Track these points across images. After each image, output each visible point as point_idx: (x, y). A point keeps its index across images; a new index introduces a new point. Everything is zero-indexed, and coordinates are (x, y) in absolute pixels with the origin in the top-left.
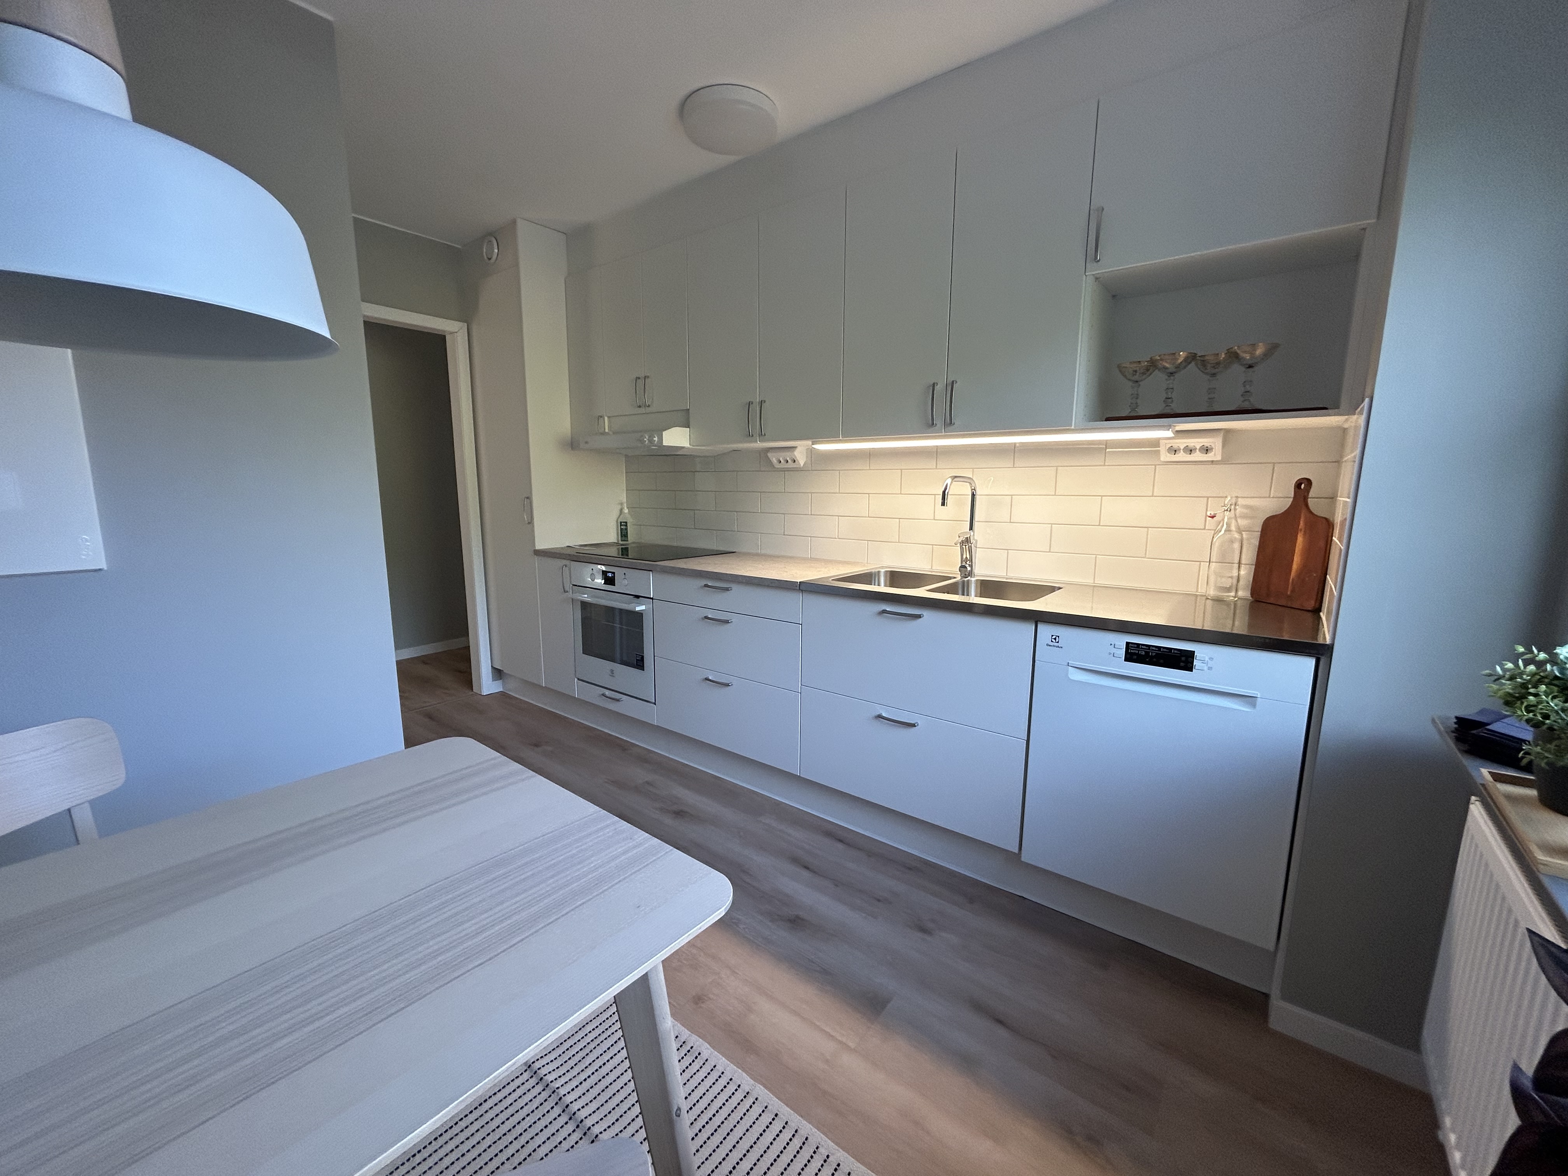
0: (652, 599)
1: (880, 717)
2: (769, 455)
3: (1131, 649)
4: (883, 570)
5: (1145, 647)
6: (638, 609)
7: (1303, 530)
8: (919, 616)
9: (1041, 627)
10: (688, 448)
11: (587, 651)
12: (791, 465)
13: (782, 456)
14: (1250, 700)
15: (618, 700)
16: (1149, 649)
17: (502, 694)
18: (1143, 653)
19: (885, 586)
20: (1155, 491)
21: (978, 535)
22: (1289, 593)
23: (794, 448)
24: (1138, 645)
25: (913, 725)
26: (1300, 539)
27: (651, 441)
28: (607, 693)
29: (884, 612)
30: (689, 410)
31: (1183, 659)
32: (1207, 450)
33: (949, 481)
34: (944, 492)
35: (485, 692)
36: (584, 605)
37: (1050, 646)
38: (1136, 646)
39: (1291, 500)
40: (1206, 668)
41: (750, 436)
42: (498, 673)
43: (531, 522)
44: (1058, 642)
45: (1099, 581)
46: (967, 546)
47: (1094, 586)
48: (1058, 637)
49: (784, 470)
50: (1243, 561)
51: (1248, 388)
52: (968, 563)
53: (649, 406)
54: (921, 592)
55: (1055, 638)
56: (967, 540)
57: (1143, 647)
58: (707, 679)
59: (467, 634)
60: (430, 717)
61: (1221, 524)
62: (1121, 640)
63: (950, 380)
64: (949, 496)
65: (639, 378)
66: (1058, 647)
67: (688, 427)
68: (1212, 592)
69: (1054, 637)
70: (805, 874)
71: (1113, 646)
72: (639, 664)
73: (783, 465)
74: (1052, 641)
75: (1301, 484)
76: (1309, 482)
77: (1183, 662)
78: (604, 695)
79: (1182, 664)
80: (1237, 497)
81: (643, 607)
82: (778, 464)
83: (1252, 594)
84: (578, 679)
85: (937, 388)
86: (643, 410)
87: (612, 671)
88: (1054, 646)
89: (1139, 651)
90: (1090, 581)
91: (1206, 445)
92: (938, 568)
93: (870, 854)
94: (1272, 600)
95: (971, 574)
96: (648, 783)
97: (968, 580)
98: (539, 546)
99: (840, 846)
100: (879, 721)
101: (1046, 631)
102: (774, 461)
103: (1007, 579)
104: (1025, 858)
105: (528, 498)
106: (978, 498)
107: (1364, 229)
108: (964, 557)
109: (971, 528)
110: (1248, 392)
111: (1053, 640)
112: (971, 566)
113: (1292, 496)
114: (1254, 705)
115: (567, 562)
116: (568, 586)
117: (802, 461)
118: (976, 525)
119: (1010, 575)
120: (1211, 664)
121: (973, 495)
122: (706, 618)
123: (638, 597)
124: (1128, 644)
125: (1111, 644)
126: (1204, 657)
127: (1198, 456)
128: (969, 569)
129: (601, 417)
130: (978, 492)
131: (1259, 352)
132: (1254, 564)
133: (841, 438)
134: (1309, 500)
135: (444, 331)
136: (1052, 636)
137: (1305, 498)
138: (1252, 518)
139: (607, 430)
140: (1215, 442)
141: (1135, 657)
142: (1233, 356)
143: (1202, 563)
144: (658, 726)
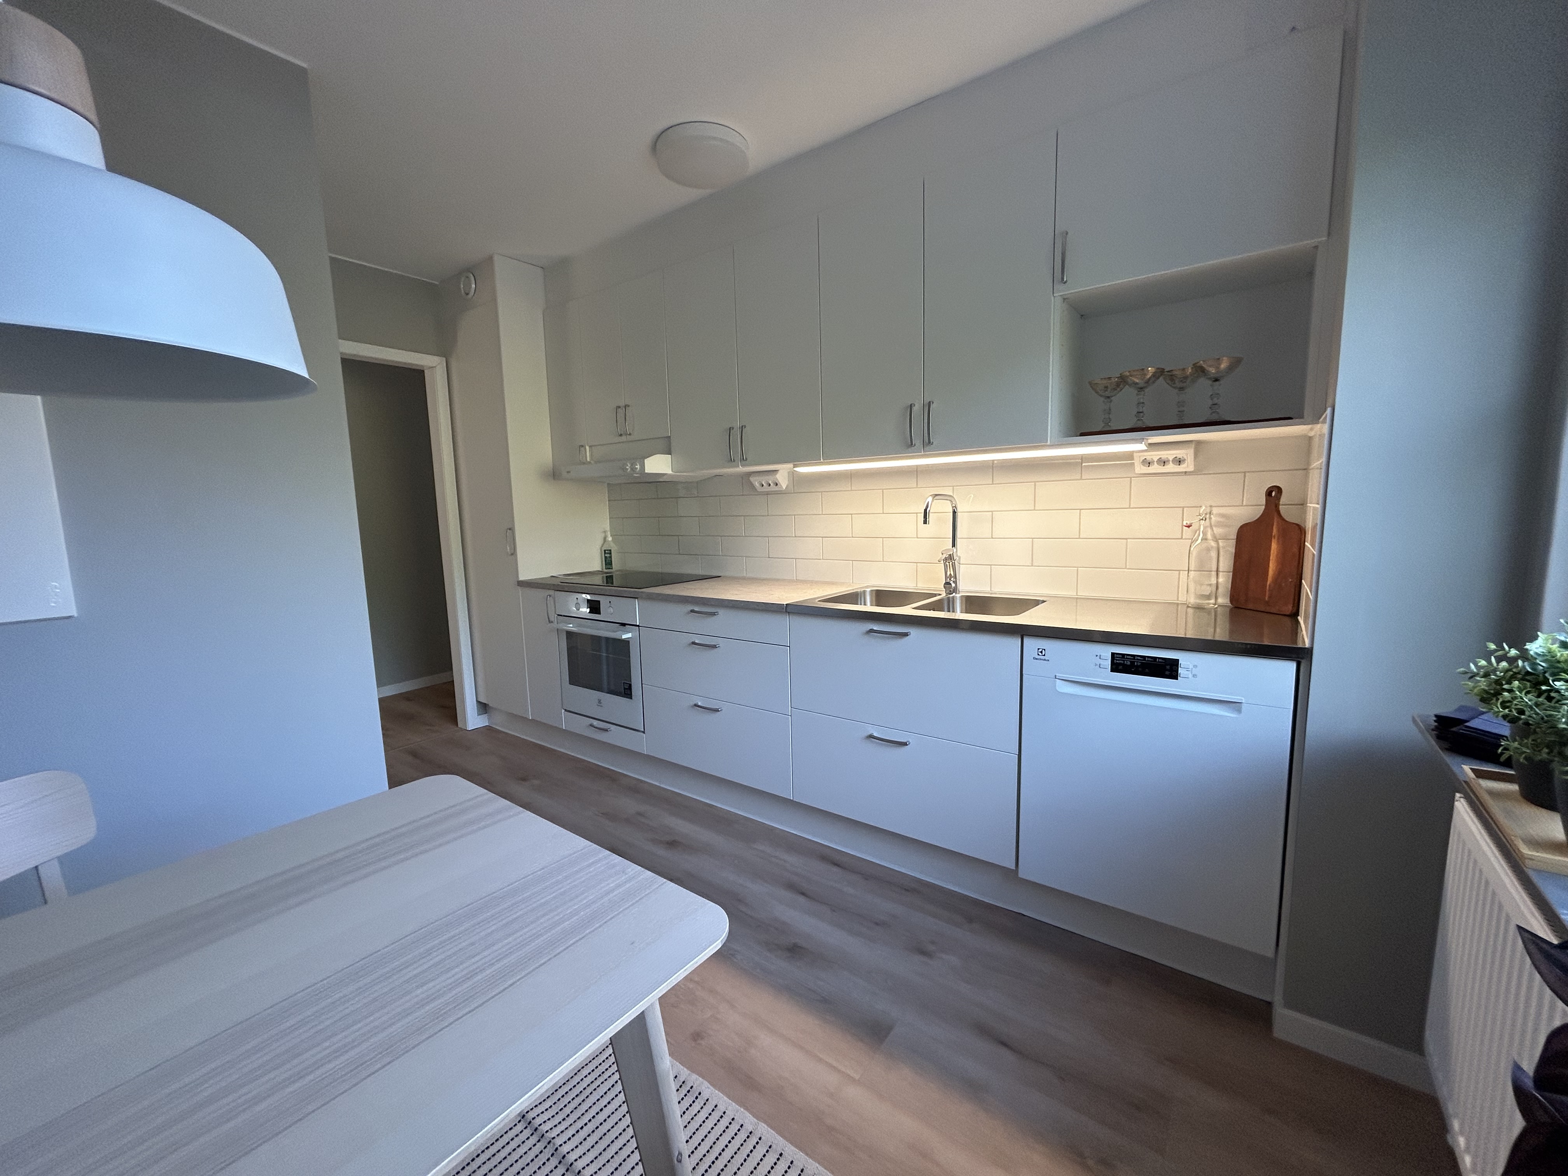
0: (638, 626)
1: (871, 737)
2: (752, 479)
3: (1117, 660)
4: (868, 590)
5: (1130, 657)
6: (624, 637)
7: (1276, 537)
8: (906, 635)
9: (1027, 640)
10: (670, 475)
11: (572, 682)
12: (773, 488)
13: (764, 480)
14: (1234, 705)
15: (606, 730)
16: (1134, 659)
17: (488, 729)
18: (1129, 663)
19: (871, 605)
20: (1132, 502)
21: (961, 551)
22: (1267, 598)
23: (775, 471)
24: (1123, 655)
25: (905, 744)
26: (1274, 546)
27: (633, 469)
28: (595, 723)
29: (872, 631)
30: (670, 437)
31: (1168, 667)
32: (1179, 461)
33: (930, 499)
34: (926, 510)
35: (471, 726)
36: (570, 634)
37: (1036, 659)
38: (1121, 656)
39: (1264, 507)
40: (1190, 676)
41: (731, 461)
42: (483, 708)
43: (514, 553)
44: (1044, 655)
45: (1082, 593)
46: (951, 563)
47: (1077, 598)
48: (1045, 650)
49: (768, 494)
50: (1221, 569)
51: (1216, 401)
52: (952, 579)
53: (630, 434)
54: (907, 610)
55: (1042, 652)
56: (951, 557)
57: (1128, 657)
58: (696, 705)
59: (450, 668)
60: (414, 754)
61: (1197, 533)
62: (1106, 651)
63: (926, 402)
64: (930, 514)
65: (619, 407)
66: (1045, 660)
67: (669, 452)
68: (1192, 600)
69: (1040, 650)
70: (802, 899)
71: (1098, 657)
72: (627, 692)
73: (766, 488)
74: (1038, 655)
75: (1272, 491)
76: (1279, 490)
77: (1168, 670)
78: (591, 725)
79: (1167, 673)
80: (1211, 506)
81: (629, 635)
82: (761, 487)
83: (1231, 601)
84: (566, 710)
85: (915, 409)
86: (624, 438)
87: (600, 701)
88: (1041, 659)
89: (1124, 661)
90: (1072, 593)
91: (1179, 456)
92: (922, 586)
93: (867, 877)
94: (1251, 606)
95: (955, 590)
96: (639, 814)
97: (953, 597)
98: (521, 578)
99: (835, 869)
100: (872, 742)
101: (1032, 644)
102: (757, 484)
103: (991, 594)
104: (1022, 874)
105: (510, 529)
106: (959, 516)
107: (1316, 247)
108: (948, 574)
109: (954, 545)
110: (1216, 404)
111: (1040, 654)
112: (955, 582)
113: (1264, 502)
114: (1239, 711)
115: (551, 592)
116: (553, 617)
117: (784, 483)
118: (959, 542)
119: (995, 590)
120: (1195, 671)
121: (954, 512)
122: (694, 643)
123: (624, 625)
124: (1113, 654)
126: (1189, 665)
127: (1171, 468)
128: (953, 585)
129: (582, 446)
130: (959, 509)
131: (1223, 366)
132: (1232, 570)
133: (822, 461)
134: (1280, 507)
135: (422, 366)
136: (1039, 649)
137: (1277, 506)
138: (1226, 526)
139: (588, 459)
140: (1187, 454)
141: (1121, 667)
142: (1200, 371)
143: (1181, 572)
144: (648, 756)
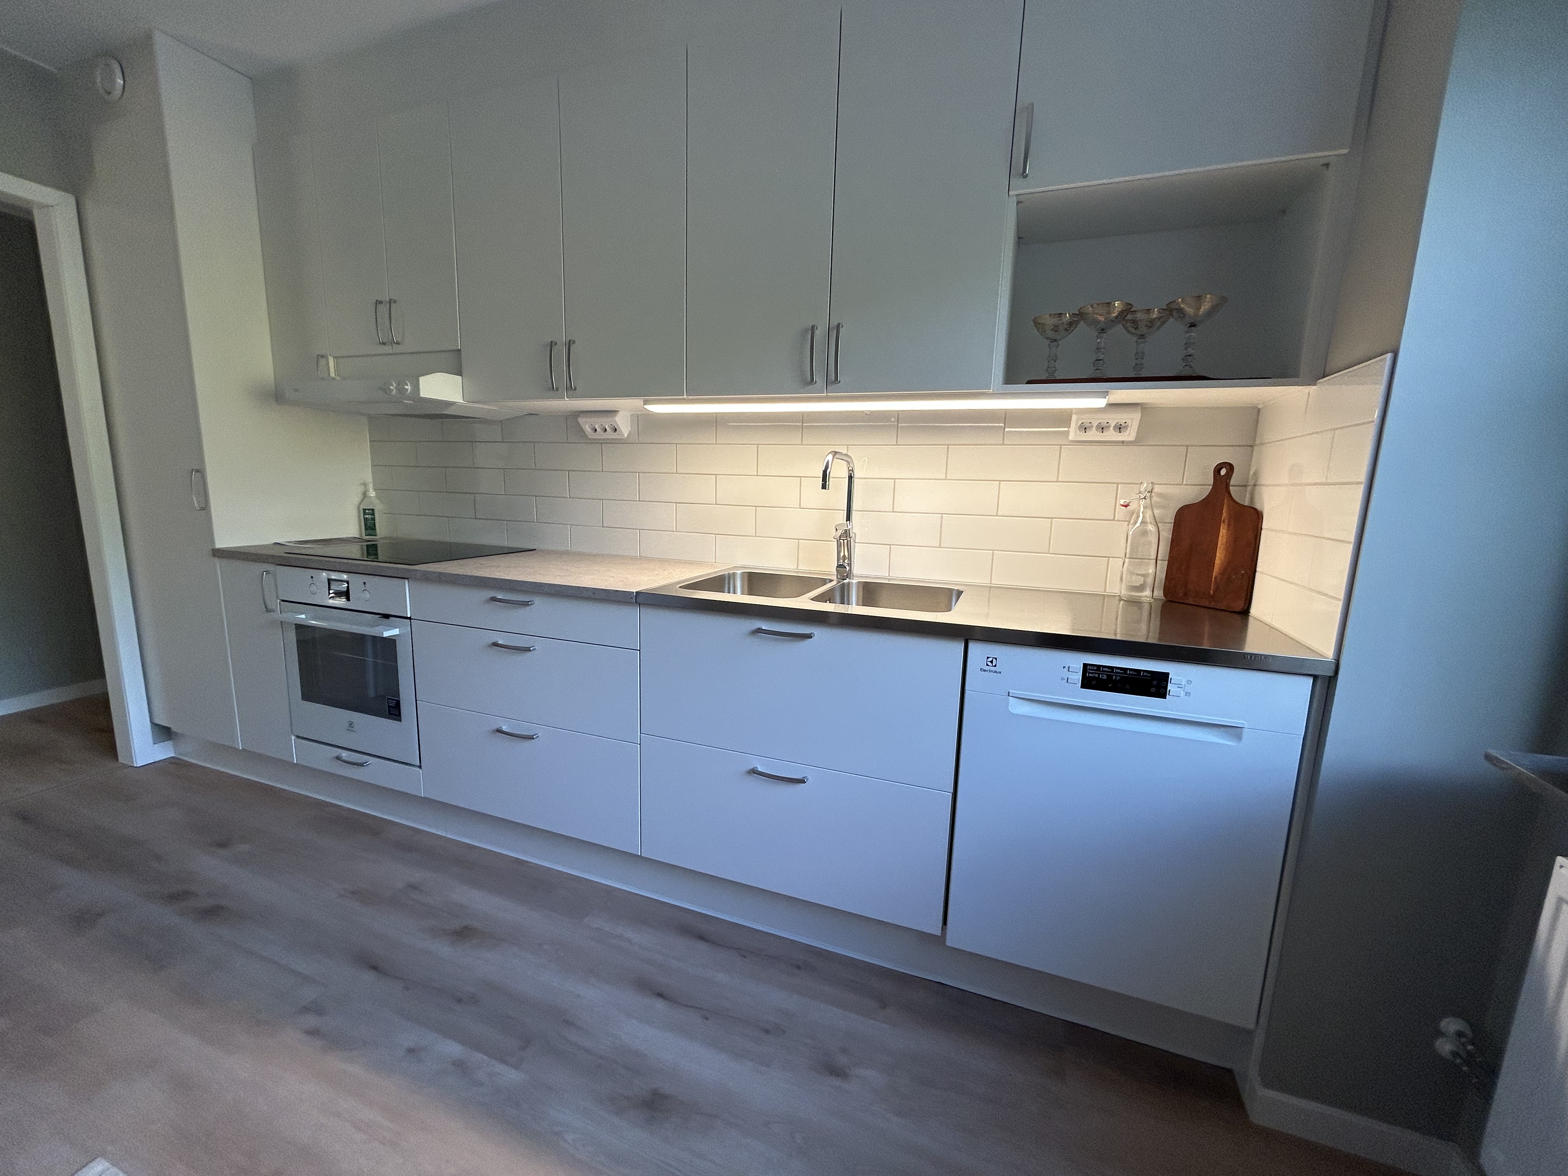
0: (410, 618)
1: (754, 772)
2: (581, 420)
3: (1089, 673)
4: (739, 572)
5: (1107, 669)
6: (386, 634)
7: (1226, 521)
8: (809, 636)
9: (973, 647)
10: (460, 406)
11: (307, 696)
12: (610, 435)
13: (598, 422)
14: (1233, 731)
15: (361, 765)
16: (1112, 672)
17: (174, 762)
18: (1105, 677)
19: (742, 593)
20: (1060, 475)
21: (857, 525)
22: (1212, 592)
23: (613, 412)
24: (1099, 667)
25: (802, 781)
26: (1223, 532)
27: (401, 390)
28: (345, 754)
29: (759, 631)
30: (459, 350)
31: (1155, 683)
32: (1120, 428)
33: (830, 457)
34: (825, 472)
35: (140, 761)
36: (300, 628)
38: (1095, 668)
39: (1211, 487)
40: (1182, 694)
41: (553, 390)
42: (163, 733)
43: (205, 507)
44: (995, 666)
46: (846, 541)
47: (990, 587)
48: (996, 659)
49: (602, 442)
50: (1159, 558)
51: (1190, 351)
52: (846, 561)
53: (398, 343)
54: (804, 602)
55: (992, 661)
56: (846, 534)
57: (1105, 669)
58: (499, 731)
59: (102, 674)
61: (1135, 515)
62: (1077, 661)
63: (834, 323)
64: (831, 479)
65: (381, 302)
66: (996, 672)
67: (459, 373)
68: (1124, 592)
69: (990, 659)
71: (1066, 669)
72: (394, 711)
73: (600, 435)
74: (987, 665)
75: (1221, 469)
76: (1230, 467)
77: (1154, 687)
78: (338, 758)
79: (1153, 690)
80: (1152, 483)
81: (396, 632)
82: (593, 433)
83: (1165, 594)
84: (298, 737)
85: (817, 333)
86: (387, 349)
87: (351, 724)
88: (990, 671)
89: (1099, 674)
90: (986, 581)
91: (1122, 422)
92: (806, 568)
93: (743, 952)
94: (1191, 601)
95: (849, 575)
96: (413, 887)
97: (849, 583)
98: (219, 545)
99: (702, 946)
100: (754, 777)
101: (977, 650)
102: (588, 429)
103: (890, 580)
104: (951, 941)
105: (197, 471)
106: (856, 483)
108: (842, 554)
109: (848, 518)
110: (1190, 355)
111: (989, 663)
112: (850, 565)
113: (1211, 481)
114: (1239, 738)
115: (270, 567)
116: (275, 604)
117: (625, 429)
118: (854, 515)
119: (894, 574)
120: (1188, 688)
121: (851, 478)
122: (495, 644)
123: (387, 616)
124: (1085, 665)
125: (1064, 667)
126: (1181, 681)
127: (1111, 435)
128: (848, 568)
129: (323, 356)
130: (857, 474)
131: (1205, 307)
132: (1167, 559)
133: (685, 397)
134: (1230, 487)
137: (1227, 486)
138: (1163, 507)
139: (332, 375)
140: (1133, 419)
141: (1094, 682)
142: (1172, 311)
143: (1111, 559)
144: (425, 798)
